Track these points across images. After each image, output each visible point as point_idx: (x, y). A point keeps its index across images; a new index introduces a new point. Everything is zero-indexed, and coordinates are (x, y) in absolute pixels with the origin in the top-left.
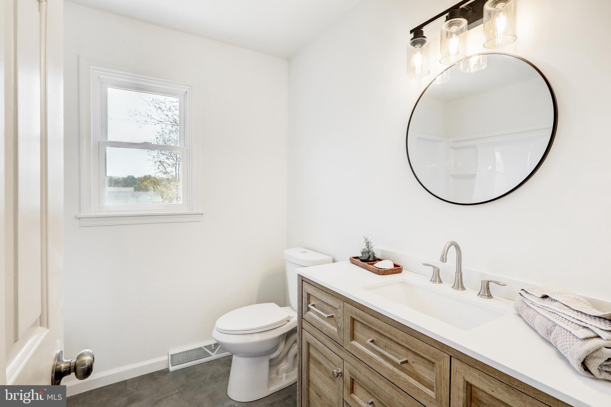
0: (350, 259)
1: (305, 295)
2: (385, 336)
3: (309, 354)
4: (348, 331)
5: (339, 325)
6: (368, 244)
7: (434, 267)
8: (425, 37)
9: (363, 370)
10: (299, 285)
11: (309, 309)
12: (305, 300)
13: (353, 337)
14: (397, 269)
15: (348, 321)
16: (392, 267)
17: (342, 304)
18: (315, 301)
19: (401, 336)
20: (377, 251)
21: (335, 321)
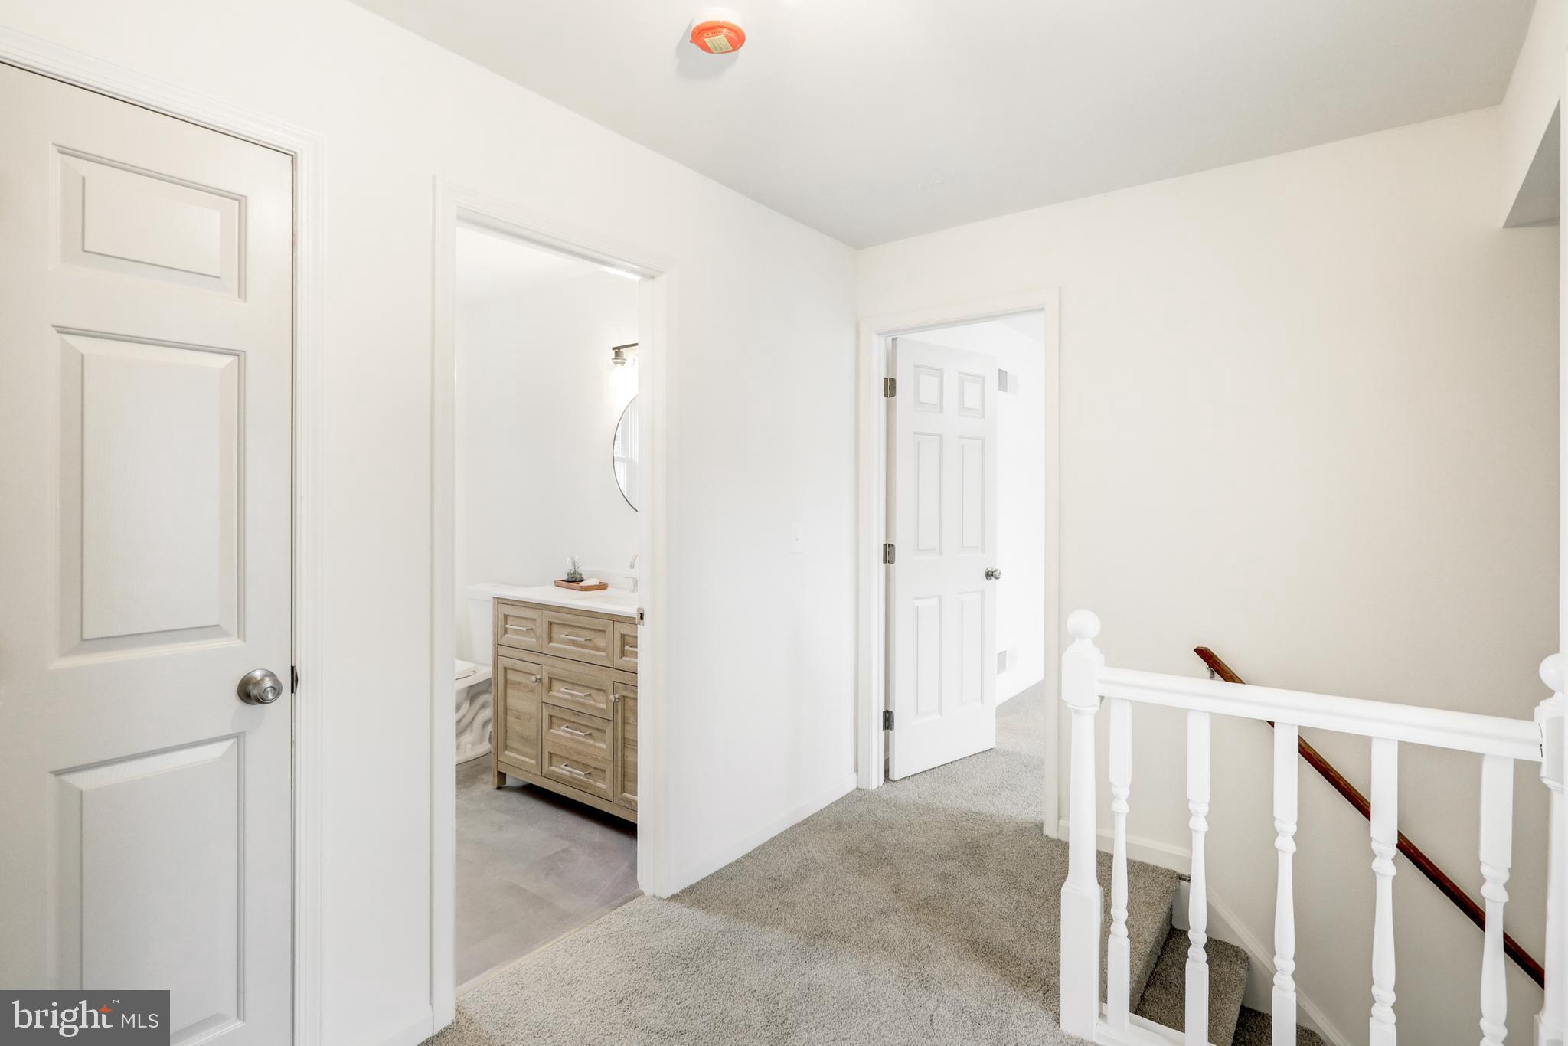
0: (555, 582)
1: (501, 618)
2: (575, 627)
3: (506, 681)
4: (546, 636)
5: (538, 635)
6: (574, 564)
7: (633, 578)
8: (626, 360)
9: (559, 663)
10: (494, 609)
11: (506, 631)
12: (501, 623)
13: (550, 640)
14: (602, 586)
15: (546, 625)
16: (598, 583)
17: (540, 613)
18: (513, 620)
19: (586, 622)
20: (584, 569)
21: (534, 632)
